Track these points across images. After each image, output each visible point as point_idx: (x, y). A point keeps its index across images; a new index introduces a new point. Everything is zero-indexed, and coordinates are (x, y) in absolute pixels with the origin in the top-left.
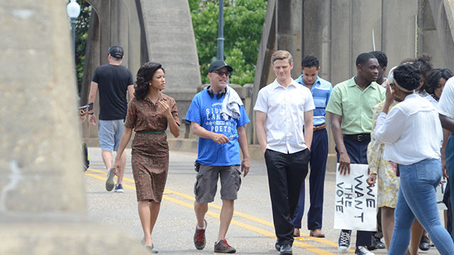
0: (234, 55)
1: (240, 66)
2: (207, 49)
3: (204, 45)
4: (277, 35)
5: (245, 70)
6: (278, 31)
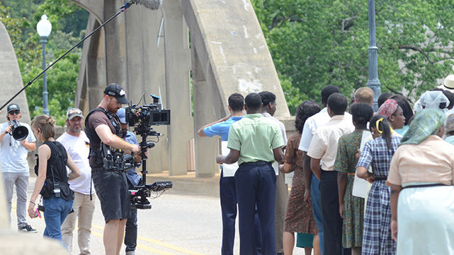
0: (53, 104)
1: (58, 112)
2: (33, 101)
3: (30, 98)
4: (88, 89)
5: (61, 115)
6: (89, 85)
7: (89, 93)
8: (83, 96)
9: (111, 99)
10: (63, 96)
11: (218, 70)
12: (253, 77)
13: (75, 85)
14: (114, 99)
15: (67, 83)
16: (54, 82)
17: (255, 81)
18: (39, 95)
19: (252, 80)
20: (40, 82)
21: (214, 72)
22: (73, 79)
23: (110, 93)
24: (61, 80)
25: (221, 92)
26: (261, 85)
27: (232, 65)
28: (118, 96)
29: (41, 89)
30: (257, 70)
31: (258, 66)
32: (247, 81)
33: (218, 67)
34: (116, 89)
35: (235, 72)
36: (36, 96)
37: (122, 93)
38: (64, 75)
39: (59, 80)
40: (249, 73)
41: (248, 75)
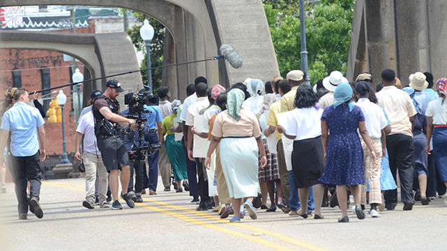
4: (367, 44)
6: (368, 39)
7: (369, 51)
8: (360, 56)
9: (112, 90)
10: (330, 57)
13: (347, 40)
14: (114, 89)
15: (335, 38)
16: (317, 36)
18: (296, 56)
20: (298, 37)
22: (345, 32)
23: (110, 86)
24: (327, 33)
28: (116, 87)
29: (299, 46)
34: (115, 82)
36: (293, 57)
37: (119, 85)
38: (330, 26)
39: (324, 34)
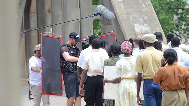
4: (24, 30)
6: (25, 28)
9: (72, 40)
11: (120, 18)
12: (143, 22)
14: (74, 40)
17: (145, 25)
19: (143, 25)
21: (118, 19)
23: (71, 37)
25: (123, 32)
26: (149, 27)
27: (129, 15)
28: (75, 38)
30: (146, 18)
31: (146, 16)
32: (140, 25)
33: (120, 16)
34: (74, 35)
35: (131, 19)
37: (77, 36)
40: (141, 20)
41: (140, 21)
